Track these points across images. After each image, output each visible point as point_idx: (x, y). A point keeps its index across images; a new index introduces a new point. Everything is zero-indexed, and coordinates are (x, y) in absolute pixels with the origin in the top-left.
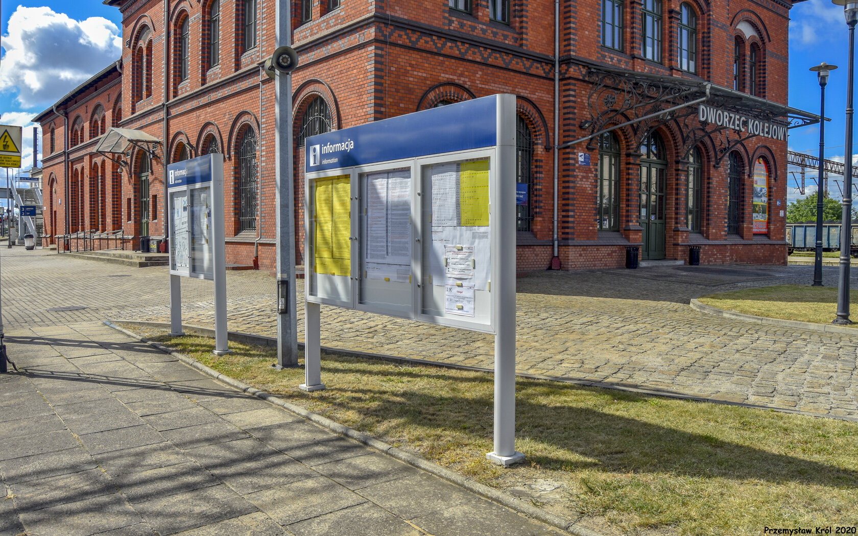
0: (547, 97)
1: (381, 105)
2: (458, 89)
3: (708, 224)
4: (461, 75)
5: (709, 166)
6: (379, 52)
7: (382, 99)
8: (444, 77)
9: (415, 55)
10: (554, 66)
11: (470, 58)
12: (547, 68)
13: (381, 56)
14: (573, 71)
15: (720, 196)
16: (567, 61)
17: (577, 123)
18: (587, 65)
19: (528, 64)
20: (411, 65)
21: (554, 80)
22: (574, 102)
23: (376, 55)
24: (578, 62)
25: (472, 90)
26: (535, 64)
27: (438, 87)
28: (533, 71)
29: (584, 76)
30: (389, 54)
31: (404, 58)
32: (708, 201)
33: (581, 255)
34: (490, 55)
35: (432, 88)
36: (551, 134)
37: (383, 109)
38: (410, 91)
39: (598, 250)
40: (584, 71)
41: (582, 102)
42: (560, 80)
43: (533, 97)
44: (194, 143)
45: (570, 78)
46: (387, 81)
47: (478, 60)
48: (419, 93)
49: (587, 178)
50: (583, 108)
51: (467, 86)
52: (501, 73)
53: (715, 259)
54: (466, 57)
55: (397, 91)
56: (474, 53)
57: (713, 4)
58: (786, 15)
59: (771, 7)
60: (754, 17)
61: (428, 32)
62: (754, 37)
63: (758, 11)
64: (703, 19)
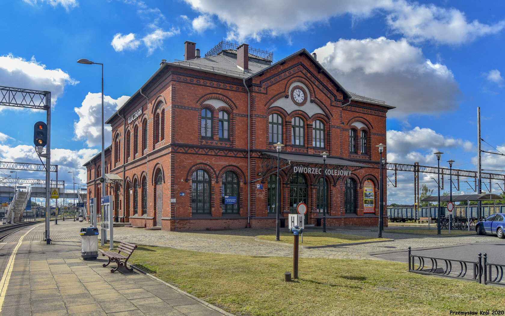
0: (246, 164)
1: (174, 173)
2: (204, 165)
3: (331, 210)
4: (206, 160)
5: (330, 186)
6: (173, 156)
7: (174, 171)
8: (199, 161)
9: (187, 155)
10: (248, 152)
11: (210, 154)
12: (245, 154)
13: (174, 157)
14: (254, 154)
15: (337, 198)
16: (252, 151)
17: (256, 174)
18: (260, 151)
19: (235, 153)
20: (185, 159)
21: (248, 158)
22: (255, 166)
23: (172, 157)
24: (256, 151)
25: (210, 165)
26: (239, 153)
27: (196, 165)
28: (238, 155)
29: (260, 156)
30: (177, 156)
31: (182, 157)
32: (330, 200)
33: (258, 222)
34: (218, 152)
35: (194, 166)
36: (247, 178)
37: (174, 174)
38: (185, 167)
39: (267, 220)
40: (259, 154)
41: (259, 165)
42: (250, 158)
43: (238, 165)
44: (131, 181)
45: (252, 157)
46: (176, 165)
47: (213, 154)
48: (189, 168)
49: (262, 194)
50: (260, 167)
51: (208, 164)
52: (223, 158)
53: (335, 224)
54: (208, 154)
55: (180, 168)
56: (211, 152)
57: (331, 119)
58: (384, 116)
59: (373, 113)
60: (362, 119)
61: (192, 147)
62: (364, 127)
63: (365, 116)
64: (327, 125)
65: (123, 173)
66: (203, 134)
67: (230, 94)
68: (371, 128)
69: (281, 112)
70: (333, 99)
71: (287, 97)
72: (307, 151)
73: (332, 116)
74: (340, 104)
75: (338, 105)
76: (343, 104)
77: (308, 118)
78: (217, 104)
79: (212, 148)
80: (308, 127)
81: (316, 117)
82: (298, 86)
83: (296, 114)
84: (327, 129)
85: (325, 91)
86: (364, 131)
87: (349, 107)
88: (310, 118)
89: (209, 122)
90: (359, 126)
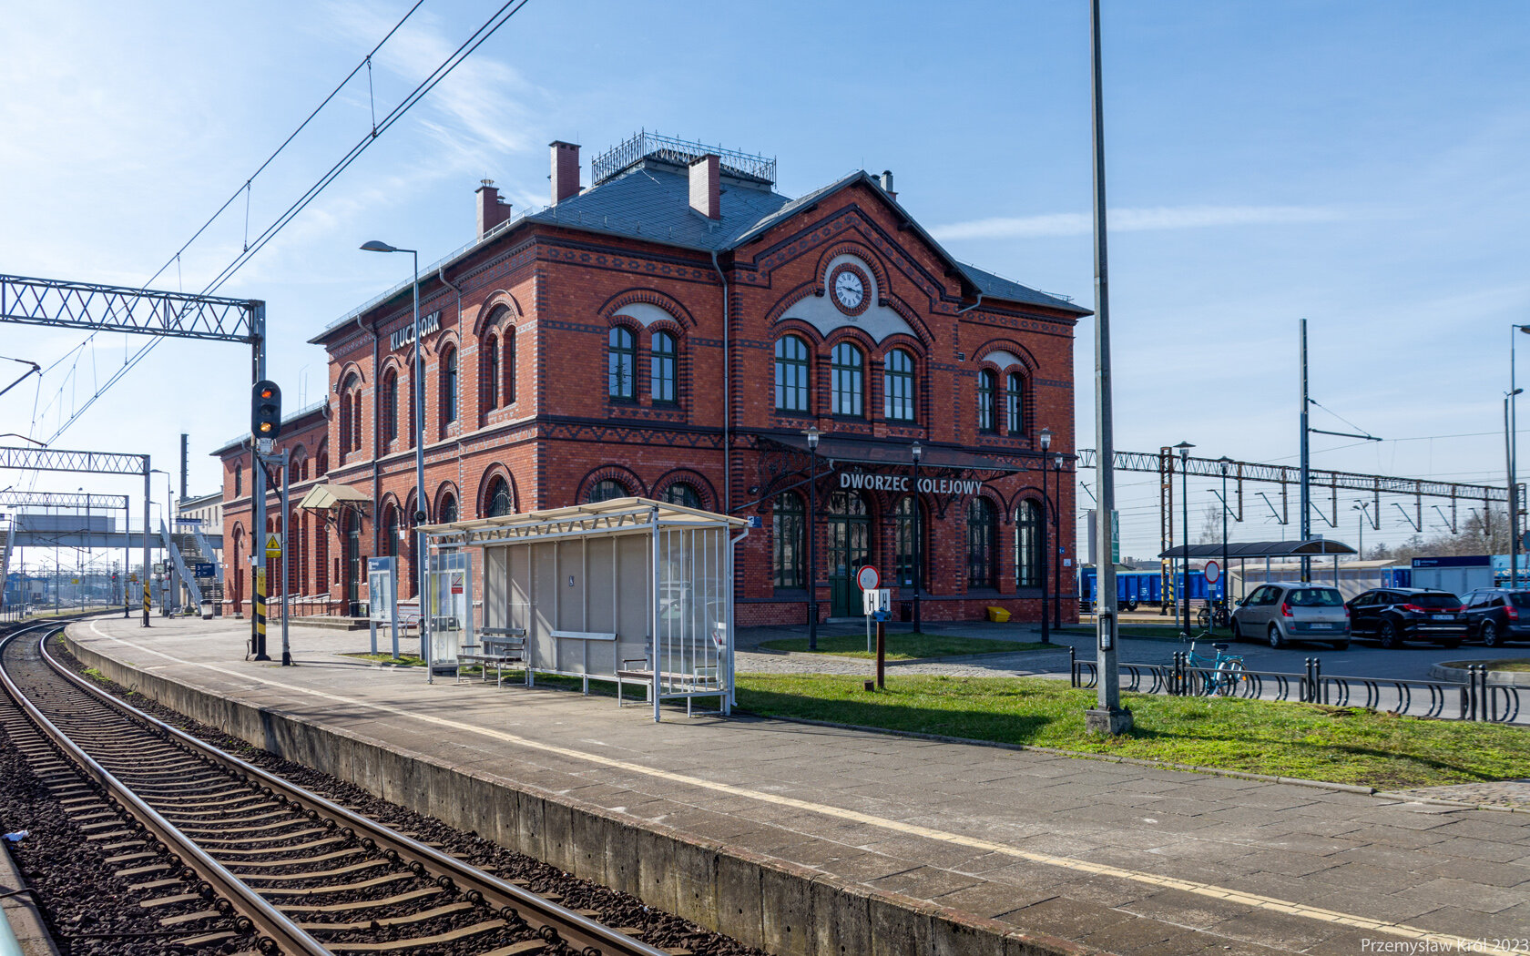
0: (719, 466)
1: (545, 490)
2: (618, 469)
3: (931, 579)
4: (622, 457)
5: (930, 517)
6: (542, 447)
7: (544, 485)
8: (604, 460)
9: (575, 445)
10: (724, 436)
11: (631, 441)
12: (716, 439)
13: (544, 450)
14: (739, 441)
15: (948, 548)
16: (733, 431)
17: (745, 489)
18: (754, 432)
19: (693, 438)
20: (572, 454)
21: (724, 449)
22: (742, 470)
23: (539, 449)
24: (744, 432)
25: (633, 469)
26: (702, 437)
27: (598, 469)
28: (700, 444)
29: (754, 444)
30: (551, 447)
31: (564, 449)
32: (931, 554)
33: (751, 612)
34: (651, 436)
35: (592, 471)
36: (721, 500)
37: (546, 493)
38: (570, 475)
39: (772, 607)
40: (753, 440)
41: (751, 468)
42: (729, 449)
43: (700, 468)
44: (403, 505)
45: (736, 448)
46: (550, 470)
47: (639, 441)
48: (580, 476)
49: (759, 539)
50: (754, 474)
51: (627, 466)
52: (663, 450)
53: (942, 616)
54: (627, 441)
55: (559, 477)
56: (634, 436)
57: (932, 346)
58: (1068, 334)
59: (1040, 329)
60: (1011, 345)
61: (588, 423)
62: (1015, 365)
63: (1018, 337)
64: (921, 364)
65: (373, 483)
66: (613, 392)
67: (679, 288)
68: (1034, 367)
69: (805, 333)
70: (936, 295)
71: (820, 293)
72: (872, 430)
73: (934, 340)
74: (953, 308)
75: (949, 312)
76: (961, 307)
77: (874, 347)
78: (647, 316)
79: (635, 426)
80: (872, 369)
81: (893, 342)
82: (848, 264)
83: (840, 335)
84: (921, 372)
85: (916, 275)
86: (1016, 374)
87: (977, 314)
88: (878, 346)
89: (627, 359)
90: (1003, 361)
